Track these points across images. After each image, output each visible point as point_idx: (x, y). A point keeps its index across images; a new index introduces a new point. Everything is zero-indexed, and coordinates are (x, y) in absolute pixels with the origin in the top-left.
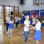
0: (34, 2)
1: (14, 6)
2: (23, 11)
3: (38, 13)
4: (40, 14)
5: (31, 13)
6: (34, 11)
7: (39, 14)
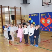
1: (15, 7)
2: (29, 14)
5: (41, 16)
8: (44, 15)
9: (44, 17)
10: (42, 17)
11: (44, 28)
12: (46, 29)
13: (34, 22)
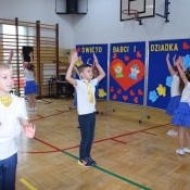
0: (125, 7)
1: (38, 22)
2: (77, 47)
3: (139, 55)
4: (147, 59)
5: (112, 54)
6: (123, 45)
7: (143, 59)
8: (122, 49)
9: (120, 56)
10: (115, 56)
11: (119, 92)
12: (125, 98)
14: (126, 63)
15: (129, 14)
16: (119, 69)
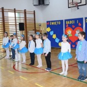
1: (25, 10)
3: (80, 25)
4: (84, 26)
8: (71, 22)
11: (70, 43)
13: (54, 34)
14: (73, 29)
15: (73, 4)
16: (69, 32)
